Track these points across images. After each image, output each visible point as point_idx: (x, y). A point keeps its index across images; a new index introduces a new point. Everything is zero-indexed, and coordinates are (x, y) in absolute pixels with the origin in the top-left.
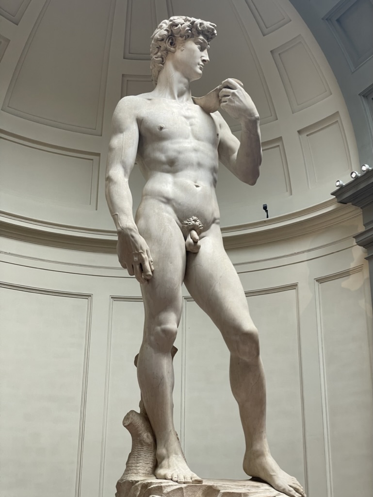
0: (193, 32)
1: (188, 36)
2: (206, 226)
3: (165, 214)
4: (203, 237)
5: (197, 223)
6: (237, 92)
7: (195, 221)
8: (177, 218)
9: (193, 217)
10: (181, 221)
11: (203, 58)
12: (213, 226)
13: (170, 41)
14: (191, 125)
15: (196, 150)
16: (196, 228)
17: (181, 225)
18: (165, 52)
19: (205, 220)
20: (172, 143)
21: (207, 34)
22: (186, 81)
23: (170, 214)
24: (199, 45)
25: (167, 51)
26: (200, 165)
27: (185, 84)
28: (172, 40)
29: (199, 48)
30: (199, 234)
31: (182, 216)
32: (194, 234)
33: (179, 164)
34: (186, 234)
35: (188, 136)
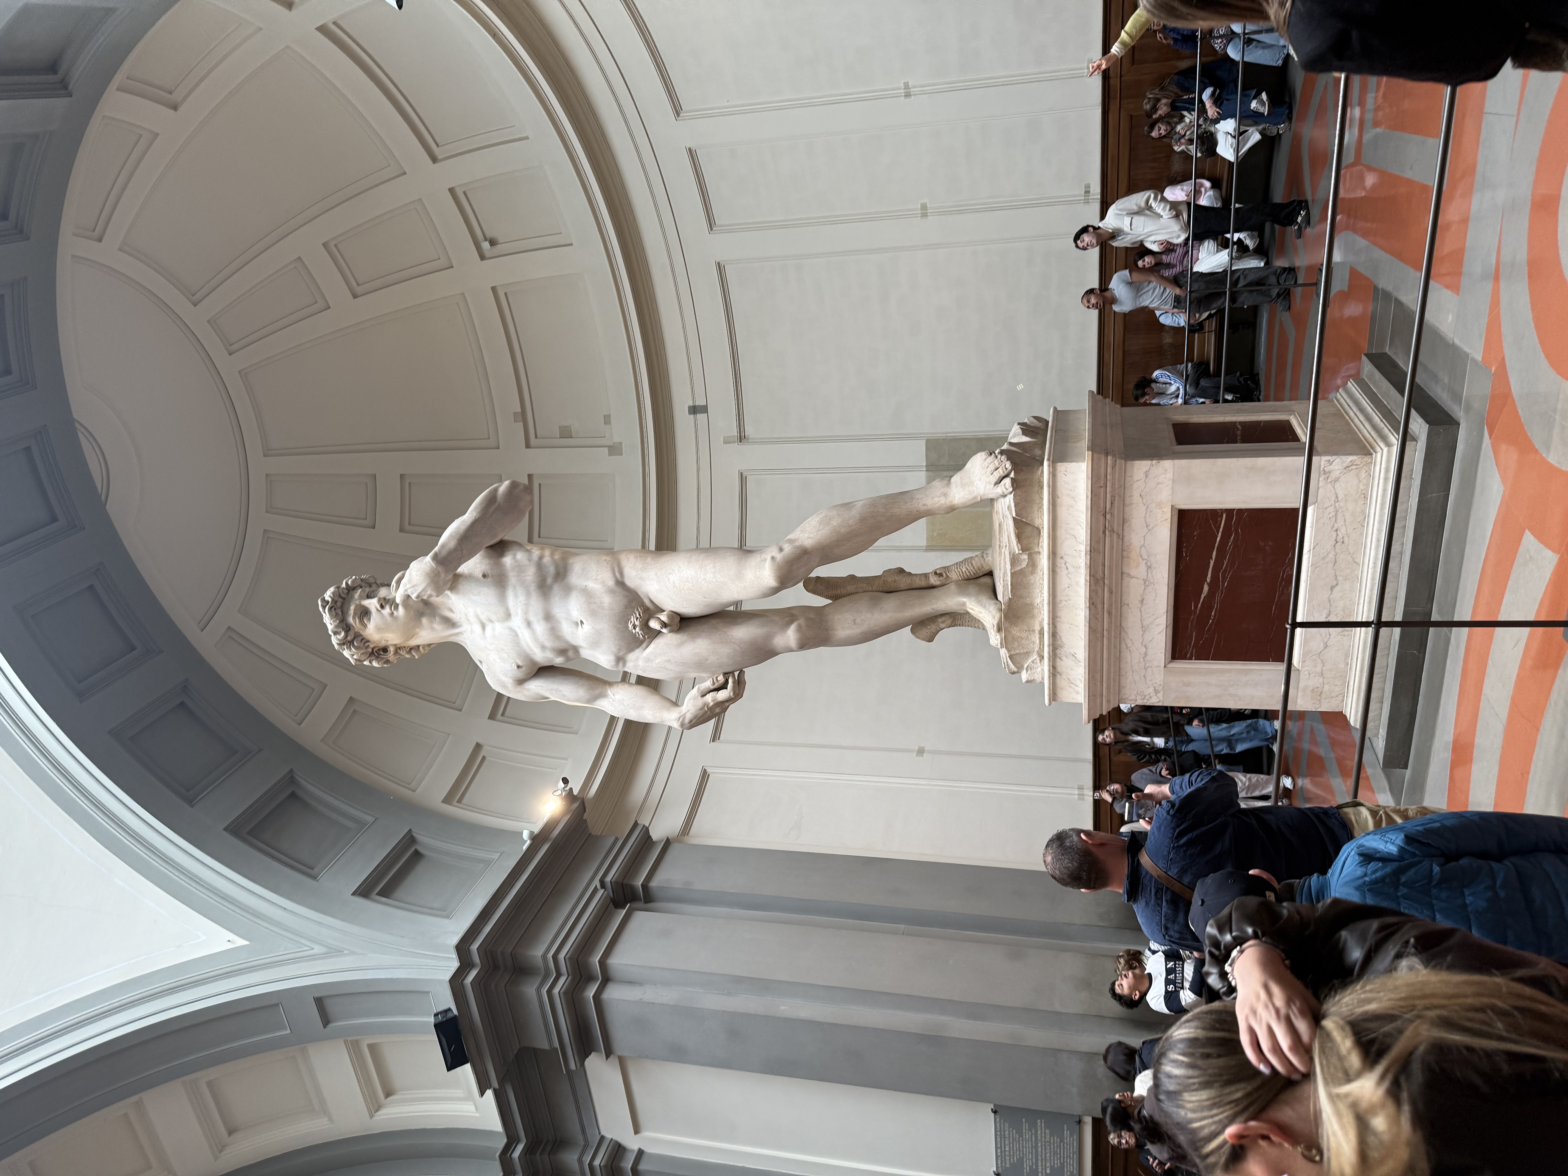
0: (353, 637)
1: (362, 639)
2: (634, 600)
3: (641, 663)
4: (651, 601)
5: (637, 623)
6: (412, 594)
7: (635, 627)
8: (640, 649)
9: (630, 629)
10: (642, 642)
11: (379, 608)
12: (629, 583)
13: (382, 653)
14: (491, 621)
15: (529, 624)
16: (644, 622)
17: (647, 640)
18: (401, 652)
19: (626, 608)
20: (535, 654)
21: (340, 613)
22: (424, 620)
23: (637, 659)
24: (365, 621)
25: (398, 649)
26: (548, 617)
27: (431, 622)
28: (379, 650)
29: (369, 620)
30: (650, 611)
31: (634, 643)
32: (654, 624)
33: (560, 645)
34: (659, 632)
35: (511, 629)
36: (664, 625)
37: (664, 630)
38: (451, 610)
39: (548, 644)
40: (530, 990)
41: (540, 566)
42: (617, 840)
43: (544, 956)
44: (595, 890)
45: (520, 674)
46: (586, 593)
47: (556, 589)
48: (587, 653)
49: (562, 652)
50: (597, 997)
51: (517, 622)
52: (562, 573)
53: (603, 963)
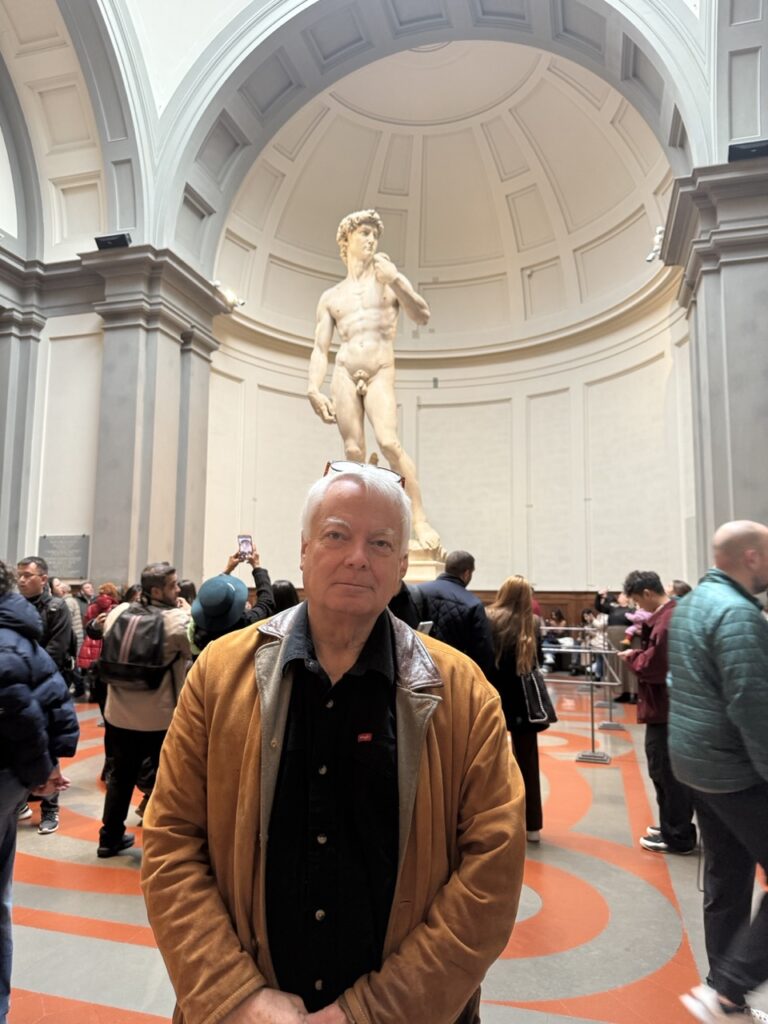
1: (353, 230)
2: (373, 373)
4: (372, 381)
5: (361, 374)
8: (348, 374)
9: (359, 370)
10: (352, 376)
11: (369, 241)
12: (381, 371)
13: (345, 239)
14: (362, 299)
15: (361, 319)
16: (362, 378)
17: (353, 378)
18: (344, 248)
19: (370, 369)
21: (367, 221)
22: (361, 263)
23: (343, 372)
24: (362, 233)
25: (346, 247)
26: (364, 330)
27: (359, 266)
28: (347, 238)
29: (363, 236)
30: (367, 381)
31: (352, 372)
32: (361, 382)
33: (350, 334)
34: (356, 384)
35: (358, 309)
36: (361, 388)
37: (358, 388)
38: (366, 276)
39: (351, 329)
40: (143, 288)
41: (390, 326)
42: (210, 332)
43: (159, 296)
44: (189, 322)
45: (334, 311)
46: (376, 350)
47: (378, 335)
48: (344, 347)
49: (346, 334)
50: (139, 326)
51: (362, 313)
52: (385, 337)
53: (157, 329)
